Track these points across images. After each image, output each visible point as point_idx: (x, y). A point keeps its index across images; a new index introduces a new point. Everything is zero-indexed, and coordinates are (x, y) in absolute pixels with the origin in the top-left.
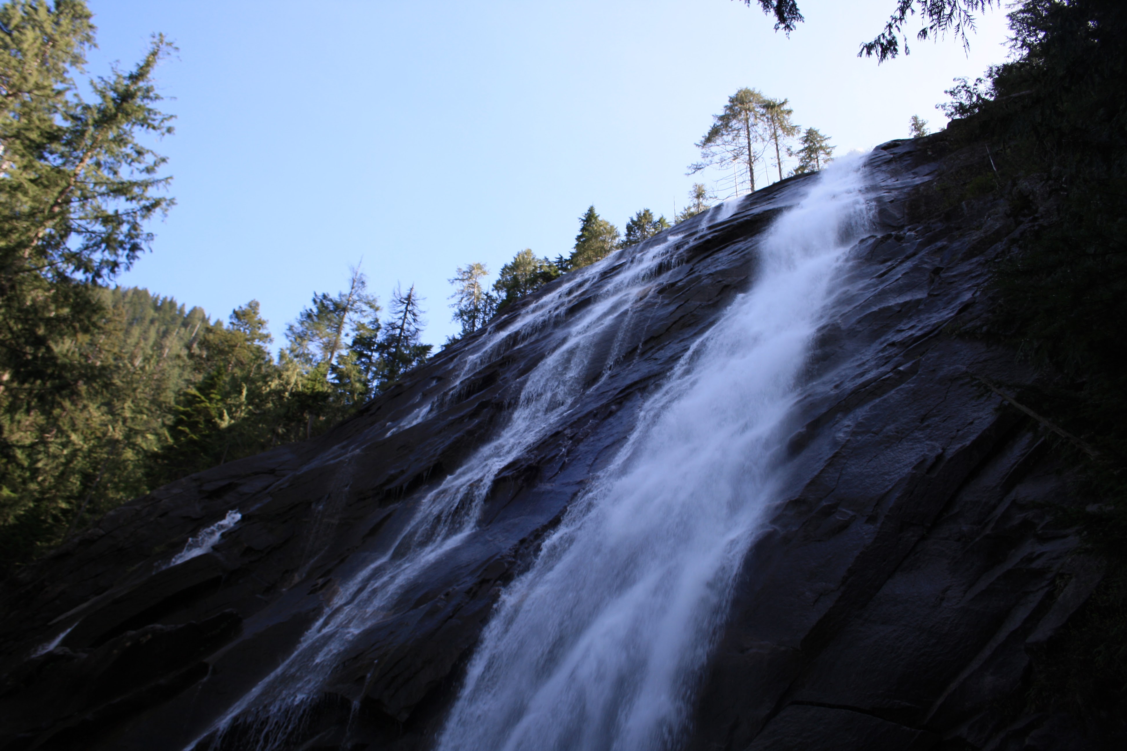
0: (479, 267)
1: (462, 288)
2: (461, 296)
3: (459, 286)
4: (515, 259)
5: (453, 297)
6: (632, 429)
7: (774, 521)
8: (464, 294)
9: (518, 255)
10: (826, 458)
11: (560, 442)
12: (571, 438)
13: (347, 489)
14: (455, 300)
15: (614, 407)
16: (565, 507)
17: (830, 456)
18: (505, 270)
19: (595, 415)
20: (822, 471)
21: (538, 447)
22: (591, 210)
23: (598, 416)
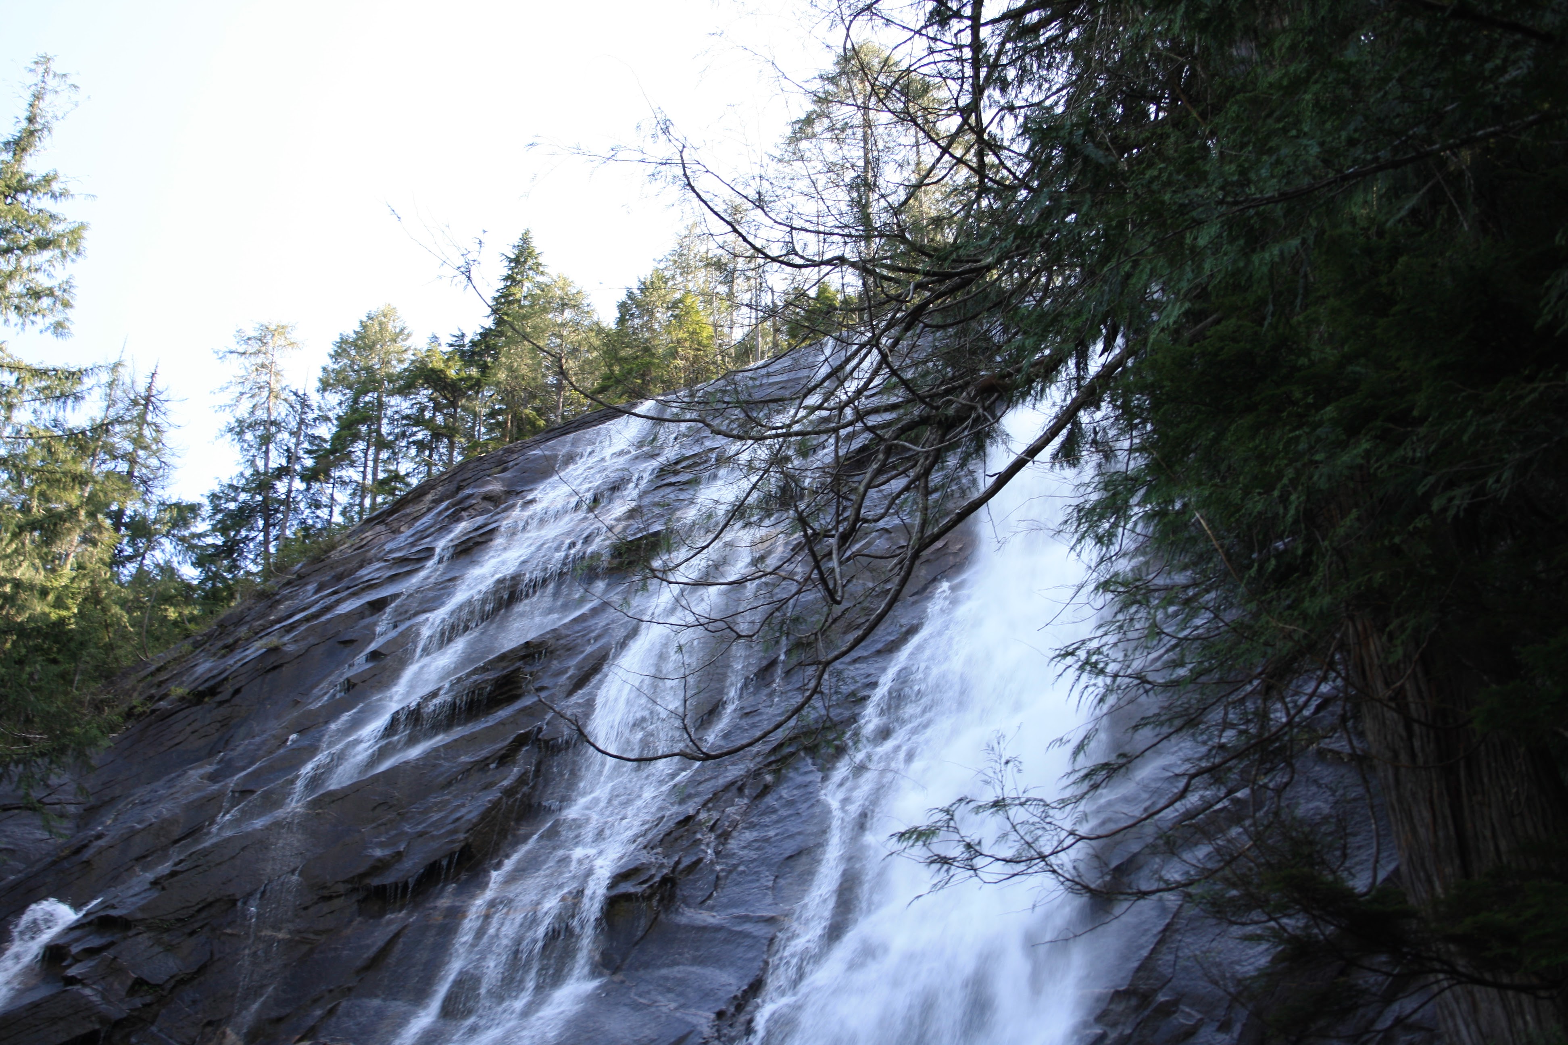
0: (281, 330)
1: (243, 372)
2: (240, 389)
3: (237, 367)
4: (364, 326)
5: (222, 389)
6: (824, 832)
7: (1101, 1018)
8: (248, 385)
9: (370, 318)
10: (1155, 931)
11: (699, 836)
12: (712, 829)
13: (295, 878)
14: (227, 398)
15: (769, 778)
16: (766, 963)
17: (1160, 928)
18: (342, 349)
19: (740, 790)
20: (1153, 951)
21: (662, 841)
22: (525, 239)
23: (746, 791)
